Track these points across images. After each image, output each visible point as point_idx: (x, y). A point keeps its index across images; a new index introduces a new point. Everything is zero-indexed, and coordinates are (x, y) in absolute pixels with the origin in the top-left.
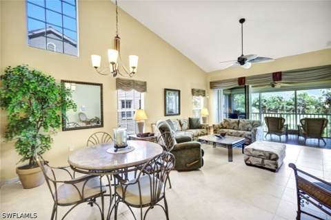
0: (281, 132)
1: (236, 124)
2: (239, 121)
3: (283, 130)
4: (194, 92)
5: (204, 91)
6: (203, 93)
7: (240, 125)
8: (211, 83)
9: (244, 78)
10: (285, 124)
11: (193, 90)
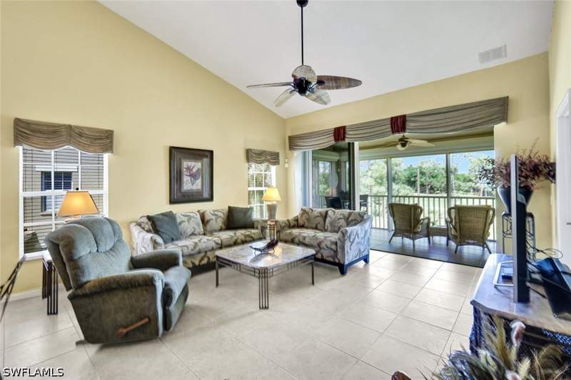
0: (415, 233)
1: (320, 220)
2: (327, 212)
3: (420, 228)
4: (251, 156)
5: (277, 155)
6: (274, 158)
7: (328, 220)
8: (290, 138)
9: (344, 128)
10: (422, 217)
11: (248, 152)
